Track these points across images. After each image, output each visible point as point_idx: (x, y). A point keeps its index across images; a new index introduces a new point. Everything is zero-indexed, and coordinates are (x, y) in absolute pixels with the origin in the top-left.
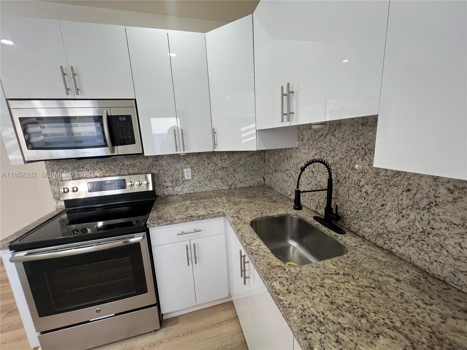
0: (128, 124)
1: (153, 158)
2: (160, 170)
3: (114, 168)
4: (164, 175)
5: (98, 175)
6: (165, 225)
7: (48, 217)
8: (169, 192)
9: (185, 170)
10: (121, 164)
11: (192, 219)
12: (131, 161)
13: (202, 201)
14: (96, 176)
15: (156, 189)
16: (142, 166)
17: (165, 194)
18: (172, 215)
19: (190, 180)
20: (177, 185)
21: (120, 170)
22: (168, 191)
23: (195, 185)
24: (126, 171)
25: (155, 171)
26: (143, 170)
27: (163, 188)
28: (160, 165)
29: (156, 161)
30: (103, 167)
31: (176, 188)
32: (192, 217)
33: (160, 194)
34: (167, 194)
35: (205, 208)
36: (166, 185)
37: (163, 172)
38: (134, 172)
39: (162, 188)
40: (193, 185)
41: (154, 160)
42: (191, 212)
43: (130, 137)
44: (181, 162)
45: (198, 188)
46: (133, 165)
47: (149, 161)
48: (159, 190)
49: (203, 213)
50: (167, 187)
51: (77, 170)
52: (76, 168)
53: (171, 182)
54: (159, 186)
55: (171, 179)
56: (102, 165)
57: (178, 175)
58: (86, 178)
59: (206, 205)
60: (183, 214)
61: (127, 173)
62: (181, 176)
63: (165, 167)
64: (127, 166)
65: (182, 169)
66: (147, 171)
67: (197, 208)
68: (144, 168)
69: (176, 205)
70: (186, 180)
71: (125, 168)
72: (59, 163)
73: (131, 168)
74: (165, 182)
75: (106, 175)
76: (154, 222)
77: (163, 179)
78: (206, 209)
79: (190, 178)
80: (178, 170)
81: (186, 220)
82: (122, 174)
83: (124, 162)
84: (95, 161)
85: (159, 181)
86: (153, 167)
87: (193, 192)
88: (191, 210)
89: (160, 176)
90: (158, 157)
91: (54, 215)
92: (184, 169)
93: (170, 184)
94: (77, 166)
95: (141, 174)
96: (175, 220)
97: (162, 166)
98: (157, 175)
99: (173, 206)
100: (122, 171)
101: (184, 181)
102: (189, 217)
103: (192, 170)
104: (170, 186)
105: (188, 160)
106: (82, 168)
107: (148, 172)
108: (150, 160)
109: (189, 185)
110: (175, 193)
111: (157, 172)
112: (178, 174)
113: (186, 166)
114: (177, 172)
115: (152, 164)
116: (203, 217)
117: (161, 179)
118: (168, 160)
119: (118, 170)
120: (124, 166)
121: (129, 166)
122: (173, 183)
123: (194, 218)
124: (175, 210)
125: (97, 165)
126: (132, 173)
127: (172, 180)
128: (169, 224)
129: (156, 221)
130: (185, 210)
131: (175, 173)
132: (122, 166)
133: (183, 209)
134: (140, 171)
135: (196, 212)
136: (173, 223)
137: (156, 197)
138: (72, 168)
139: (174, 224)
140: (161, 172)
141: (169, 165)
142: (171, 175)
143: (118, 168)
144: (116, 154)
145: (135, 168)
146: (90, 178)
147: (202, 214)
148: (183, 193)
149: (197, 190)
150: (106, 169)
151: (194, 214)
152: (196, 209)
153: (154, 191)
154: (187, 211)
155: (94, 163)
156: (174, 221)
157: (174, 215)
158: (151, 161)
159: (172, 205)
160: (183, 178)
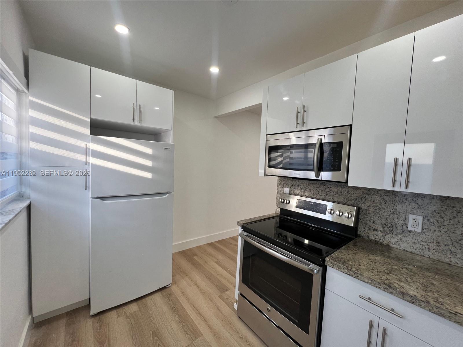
0: (338, 151)
1: (365, 190)
2: (370, 206)
3: (320, 192)
4: (374, 214)
5: (307, 194)
6: (346, 274)
7: (268, 216)
8: (377, 237)
9: (411, 217)
10: (328, 190)
11: (390, 290)
12: (338, 188)
13: (428, 274)
14: (305, 196)
15: (359, 226)
16: (349, 196)
17: (370, 238)
18: (362, 267)
19: (418, 233)
20: (391, 232)
21: (326, 195)
22: (375, 236)
23: (426, 244)
24: (331, 197)
25: (363, 205)
26: (349, 200)
27: (369, 229)
28: (372, 200)
29: (367, 194)
30: (312, 189)
31: (389, 236)
32: (390, 286)
33: (362, 235)
34: (373, 238)
35: (425, 288)
36: (374, 227)
37: (373, 210)
38: (339, 200)
39: (367, 229)
40: (422, 243)
41: (365, 192)
42: (392, 278)
43: (337, 163)
44: (406, 204)
45: (432, 251)
46: (340, 193)
47: (358, 193)
48: (363, 229)
49: (415, 293)
50: (375, 230)
51: (294, 187)
52: (294, 185)
53: (383, 225)
54: (364, 225)
55: (384, 222)
56: (312, 187)
57: (397, 220)
58: (298, 195)
59: (433, 284)
60: (378, 275)
61: (331, 200)
62: (402, 222)
63: (378, 204)
64: (333, 192)
65: (407, 213)
66: (353, 203)
67: (409, 279)
68: (350, 199)
69: (376, 258)
70: (410, 231)
71: (331, 194)
72: (285, 179)
73: (337, 195)
74: (373, 222)
75: (313, 196)
76: (333, 262)
77: (372, 218)
78: (426, 291)
79: (419, 230)
80: (398, 213)
81: (378, 286)
82: (326, 199)
83: (331, 189)
84: (307, 182)
85: (366, 219)
86: (362, 200)
87: (419, 253)
88: (396, 277)
89: (369, 213)
90: (371, 191)
91: (272, 216)
92: (410, 215)
93: (380, 228)
94: (295, 184)
95: (346, 204)
96: (361, 275)
97: (374, 202)
98: (364, 211)
99: (372, 257)
100: (327, 196)
101: (406, 232)
102: (385, 284)
103: (426, 221)
104: (381, 231)
105: (419, 203)
106: (298, 186)
107: (354, 205)
108: (359, 191)
109: (414, 241)
110: (386, 242)
111: (366, 208)
112: (397, 218)
113: (415, 211)
114: (396, 216)
115: (361, 197)
116: (413, 300)
117: (369, 218)
118: (385, 197)
119: (324, 195)
120: (331, 192)
121: (335, 193)
122: (386, 228)
123: (394, 291)
124: (370, 263)
125: (308, 186)
126: (336, 201)
127: (385, 224)
128: (352, 276)
129: (336, 263)
130: (386, 271)
131: (392, 216)
132: (328, 192)
133: (384, 269)
134: (345, 201)
135: (402, 284)
136: (357, 277)
137: (357, 236)
138: (291, 185)
139: (358, 279)
140: (371, 209)
141: (386, 203)
142: (385, 216)
143: (325, 193)
144: (320, 178)
145: (341, 197)
146: (301, 196)
147: (411, 293)
148: (398, 247)
149: (430, 253)
150: (315, 191)
151: (396, 285)
152: (407, 280)
153: (355, 229)
154: (388, 274)
155: (306, 184)
156: (359, 276)
157: (364, 268)
158: (361, 193)
159: (370, 255)
160: (404, 227)
